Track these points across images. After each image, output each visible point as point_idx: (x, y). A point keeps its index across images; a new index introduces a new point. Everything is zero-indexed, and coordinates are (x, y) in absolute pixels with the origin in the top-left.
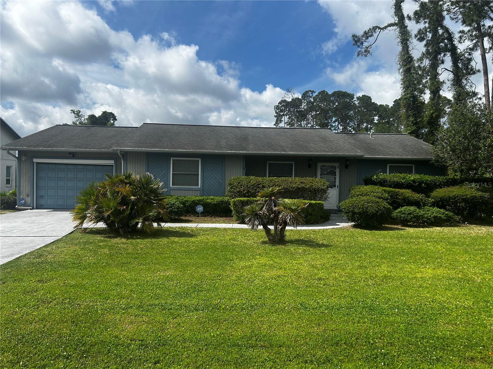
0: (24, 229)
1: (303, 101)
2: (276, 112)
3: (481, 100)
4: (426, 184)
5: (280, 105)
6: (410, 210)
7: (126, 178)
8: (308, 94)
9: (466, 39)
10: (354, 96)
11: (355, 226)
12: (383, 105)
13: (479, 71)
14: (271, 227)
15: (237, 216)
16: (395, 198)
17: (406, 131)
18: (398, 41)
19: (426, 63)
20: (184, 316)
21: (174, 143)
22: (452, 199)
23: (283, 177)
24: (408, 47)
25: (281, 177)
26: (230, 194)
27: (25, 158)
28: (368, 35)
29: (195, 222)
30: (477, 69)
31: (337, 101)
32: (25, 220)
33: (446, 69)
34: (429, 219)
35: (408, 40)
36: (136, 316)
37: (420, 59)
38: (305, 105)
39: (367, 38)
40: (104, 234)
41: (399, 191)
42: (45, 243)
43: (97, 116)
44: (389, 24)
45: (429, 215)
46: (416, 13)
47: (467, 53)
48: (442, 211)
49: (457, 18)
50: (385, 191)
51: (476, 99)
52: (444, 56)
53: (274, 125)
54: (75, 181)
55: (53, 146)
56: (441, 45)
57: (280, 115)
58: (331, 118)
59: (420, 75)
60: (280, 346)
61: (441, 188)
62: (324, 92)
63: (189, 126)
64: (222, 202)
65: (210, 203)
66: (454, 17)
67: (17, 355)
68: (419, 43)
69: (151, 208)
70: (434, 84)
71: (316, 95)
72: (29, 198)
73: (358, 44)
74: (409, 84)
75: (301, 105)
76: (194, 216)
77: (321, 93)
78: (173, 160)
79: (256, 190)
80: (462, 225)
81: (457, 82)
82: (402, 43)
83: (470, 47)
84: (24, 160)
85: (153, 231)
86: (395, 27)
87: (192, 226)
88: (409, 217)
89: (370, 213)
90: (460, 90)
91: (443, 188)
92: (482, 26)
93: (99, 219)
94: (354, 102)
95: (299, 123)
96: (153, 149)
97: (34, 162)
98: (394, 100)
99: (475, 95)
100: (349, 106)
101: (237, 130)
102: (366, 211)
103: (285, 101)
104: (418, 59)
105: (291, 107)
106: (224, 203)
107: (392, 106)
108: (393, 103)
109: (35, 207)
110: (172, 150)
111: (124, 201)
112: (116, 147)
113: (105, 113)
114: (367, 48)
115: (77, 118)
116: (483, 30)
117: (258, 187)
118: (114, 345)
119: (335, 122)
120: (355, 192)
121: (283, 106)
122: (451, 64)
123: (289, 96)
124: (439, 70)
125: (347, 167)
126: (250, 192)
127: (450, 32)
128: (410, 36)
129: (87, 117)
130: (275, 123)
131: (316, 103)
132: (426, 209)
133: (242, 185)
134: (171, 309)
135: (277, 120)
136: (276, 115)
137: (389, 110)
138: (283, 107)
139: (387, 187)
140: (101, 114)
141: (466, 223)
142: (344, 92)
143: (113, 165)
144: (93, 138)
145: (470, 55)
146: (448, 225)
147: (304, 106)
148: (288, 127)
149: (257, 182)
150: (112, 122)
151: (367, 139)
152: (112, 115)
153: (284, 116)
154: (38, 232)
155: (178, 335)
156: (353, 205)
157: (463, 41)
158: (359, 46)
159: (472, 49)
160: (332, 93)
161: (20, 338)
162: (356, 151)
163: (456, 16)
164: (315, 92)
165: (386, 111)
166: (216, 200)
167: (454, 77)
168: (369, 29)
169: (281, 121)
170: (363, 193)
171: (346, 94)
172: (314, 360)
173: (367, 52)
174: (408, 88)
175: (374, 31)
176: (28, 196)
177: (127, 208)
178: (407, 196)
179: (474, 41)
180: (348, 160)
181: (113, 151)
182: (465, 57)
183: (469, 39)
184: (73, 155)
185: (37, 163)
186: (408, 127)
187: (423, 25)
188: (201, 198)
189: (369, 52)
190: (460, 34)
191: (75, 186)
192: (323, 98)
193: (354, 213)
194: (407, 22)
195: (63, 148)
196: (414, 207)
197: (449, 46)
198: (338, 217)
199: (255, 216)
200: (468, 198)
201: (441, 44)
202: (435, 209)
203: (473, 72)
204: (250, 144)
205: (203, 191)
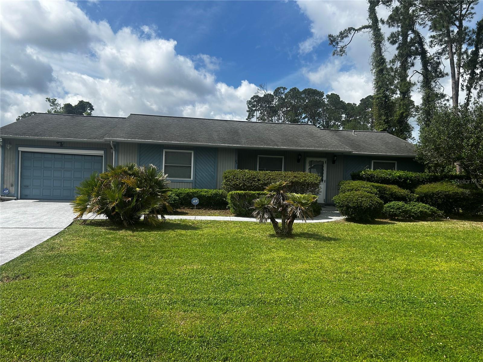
0: (19, 220)
1: (275, 97)
2: (249, 107)
3: (448, 101)
4: (411, 180)
5: (252, 100)
6: (399, 205)
7: (129, 169)
8: (280, 91)
9: (436, 44)
10: (324, 94)
11: (347, 220)
12: (351, 104)
13: (447, 74)
14: (279, 221)
15: (234, 209)
16: (383, 193)
17: (378, 129)
18: (372, 43)
19: (398, 64)
20: (233, 311)
21: (167, 135)
22: (435, 195)
23: (277, 171)
24: (381, 49)
25: (275, 171)
26: (226, 187)
27: (10, 147)
28: (343, 36)
29: (191, 215)
30: (445, 72)
31: (307, 98)
32: (14, 210)
33: (417, 72)
34: (415, 214)
35: (381, 42)
36: (185, 312)
37: (393, 61)
38: (277, 101)
39: (342, 38)
40: (106, 226)
41: (386, 187)
42: (50, 235)
43: (73, 105)
44: (363, 26)
45: (416, 210)
46: (391, 17)
47: (437, 57)
48: (427, 206)
49: (424, 23)
50: (373, 186)
51: (444, 101)
52: (414, 59)
53: (247, 119)
54: (63, 171)
55: (41, 135)
56: (412, 49)
57: (252, 110)
58: (301, 114)
59: (392, 76)
60: (341, 341)
61: (424, 184)
62: (295, 89)
63: (177, 118)
64: (216, 194)
65: (204, 196)
66: (422, 22)
67: (78, 355)
68: (391, 46)
69: (156, 200)
70: (406, 85)
71: (287, 91)
72: (13, 188)
73: (334, 44)
74: (382, 84)
75: (273, 102)
76: (188, 208)
77: (292, 90)
78: (166, 152)
79: (251, 183)
80: (444, 220)
81: (427, 83)
82: (375, 45)
83: (439, 51)
84: (8, 148)
85: (158, 224)
86: (368, 30)
87: (190, 218)
88: (398, 212)
89: (364, 208)
90: (429, 92)
91: (426, 184)
92: (451, 32)
93: (103, 211)
94: (323, 100)
95: (270, 119)
96: (146, 141)
97: (19, 151)
98: (361, 99)
99: (444, 97)
100: (320, 104)
101: (225, 123)
102: (361, 205)
103: (257, 96)
104: (390, 61)
105: (263, 103)
106: (218, 196)
107: (359, 104)
108: (360, 102)
109: (19, 198)
110: (166, 142)
111: (130, 193)
112: (109, 137)
113: (81, 102)
114: (342, 48)
115: (53, 106)
116: (452, 36)
117: (254, 181)
118: (174, 342)
119: (304, 118)
120: (345, 187)
121: (255, 101)
122: (422, 67)
123: (261, 92)
124: (408, 72)
125: (334, 162)
126: (246, 185)
127: (421, 36)
128: (383, 39)
129: (62, 106)
130: (247, 118)
131: (287, 99)
132: (412, 204)
133: (238, 178)
134: (217, 304)
135: (249, 114)
136: (248, 109)
137: (356, 108)
138: (255, 103)
139: (375, 183)
140: (77, 104)
141: (448, 218)
142: (314, 90)
143: (103, 156)
144: (80, 127)
145: (438, 59)
146: (432, 220)
147: (275, 102)
148: (260, 121)
149: (252, 175)
150: (89, 111)
151: (349, 136)
152: (89, 105)
153: (257, 111)
154: (36, 223)
155: (236, 331)
156: (347, 199)
157: (434, 46)
158: (334, 46)
159: (440, 54)
160: (303, 90)
161: (74, 336)
162: (344, 147)
163: (424, 22)
164: (287, 89)
165: (354, 109)
166: (210, 193)
167: (424, 79)
168: (344, 30)
169: (253, 116)
170: (353, 188)
171: (316, 92)
172: (379, 354)
173: (342, 51)
174: (381, 88)
175: (349, 32)
176: (12, 186)
177: (132, 199)
178: (394, 191)
179: (443, 46)
180: (335, 156)
181: (105, 141)
182: (434, 61)
183: (438, 44)
184: (61, 145)
185: (22, 152)
186: (380, 125)
187: (395, 29)
188: (195, 190)
189: (344, 52)
190: (431, 39)
191: (63, 177)
192: (294, 95)
193: (348, 207)
194: (380, 24)
195: (52, 137)
196: (402, 202)
197: (419, 49)
198: (328, 211)
199: (264, 209)
200: (451, 195)
201: (412, 47)
202: (420, 204)
203: (442, 75)
204: (242, 138)
205: (195, 184)
